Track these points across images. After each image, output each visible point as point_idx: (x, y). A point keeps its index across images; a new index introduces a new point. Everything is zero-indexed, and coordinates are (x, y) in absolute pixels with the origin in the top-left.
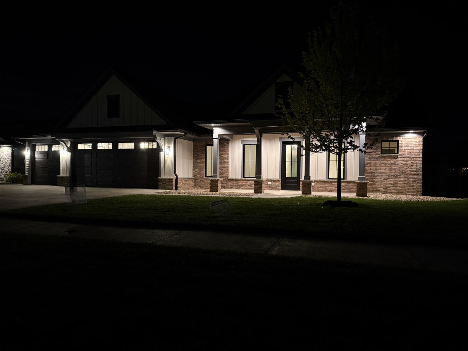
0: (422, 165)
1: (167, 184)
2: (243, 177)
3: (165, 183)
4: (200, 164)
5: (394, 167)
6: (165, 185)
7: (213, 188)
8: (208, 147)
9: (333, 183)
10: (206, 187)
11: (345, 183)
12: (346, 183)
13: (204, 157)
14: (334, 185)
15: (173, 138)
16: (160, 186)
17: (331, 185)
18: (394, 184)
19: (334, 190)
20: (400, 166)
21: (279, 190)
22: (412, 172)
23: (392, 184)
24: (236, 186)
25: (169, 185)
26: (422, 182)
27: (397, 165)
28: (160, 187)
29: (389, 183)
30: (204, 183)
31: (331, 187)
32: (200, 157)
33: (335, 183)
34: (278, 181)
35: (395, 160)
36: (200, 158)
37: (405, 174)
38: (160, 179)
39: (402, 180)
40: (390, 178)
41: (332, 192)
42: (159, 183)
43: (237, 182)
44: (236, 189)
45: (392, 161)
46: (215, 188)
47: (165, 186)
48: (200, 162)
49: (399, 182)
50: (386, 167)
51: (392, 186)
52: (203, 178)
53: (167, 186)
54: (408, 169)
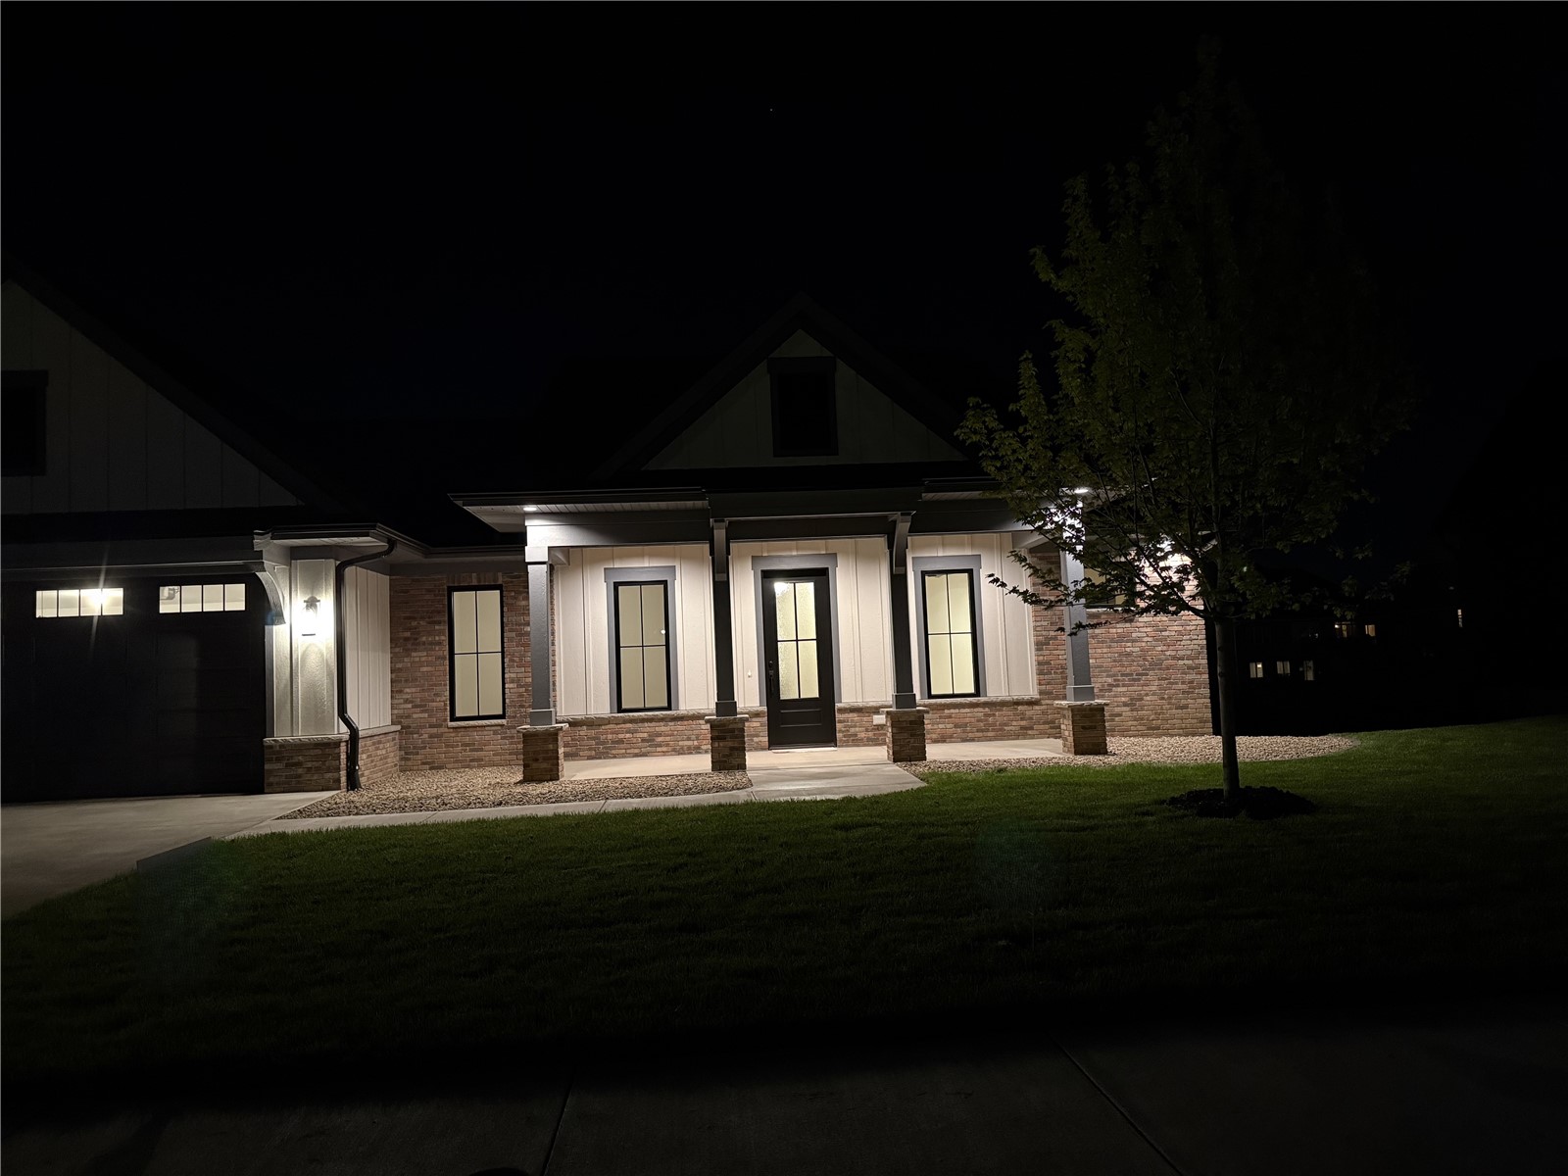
0: (1206, 639)
1: (309, 769)
2: (616, 711)
3: (299, 764)
4: (425, 669)
5: (1128, 650)
6: (300, 771)
7: (535, 765)
8: (456, 595)
9: (946, 711)
10: (457, 762)
11: (984, 708)
12: (987, 709)
13: (445, 638)
14: (950, 717)
15: (332, 564)
16: (271, 779)
17: (940, 717)
18: (1131, 704)
19: (951, 737)
20: (1144, 644)
21: (763, 749)
22: (1181, 662)
23: (1125, 704)
24: (590, 749)
25: (318, 769)
26: (1211, 693)
27: (1133, 641)
28: (271, 784)
29: (1119, 699)
30: (447, 746)
31: (941, 726)
32: (424, 639)
33: (952, 711)
34: (757, 715)
35: (1128, 625)
36: (424, 643)
37: (1160, 669)
38: (271, 747)
39: (1154, 688)
40: (1118, 686)
41: (944, 741)
42: (267, 767)
43: (592, 733)
44: (590, 758)
45: (1119, 631)
46: (544, 765)
47: (300, 776)
48: (423, 659)
49: (1147, 695)
50: (1105, 650)
51: (1128, 709)
52: (440, 726)
53: (308, 777)
54: (1168, 653)
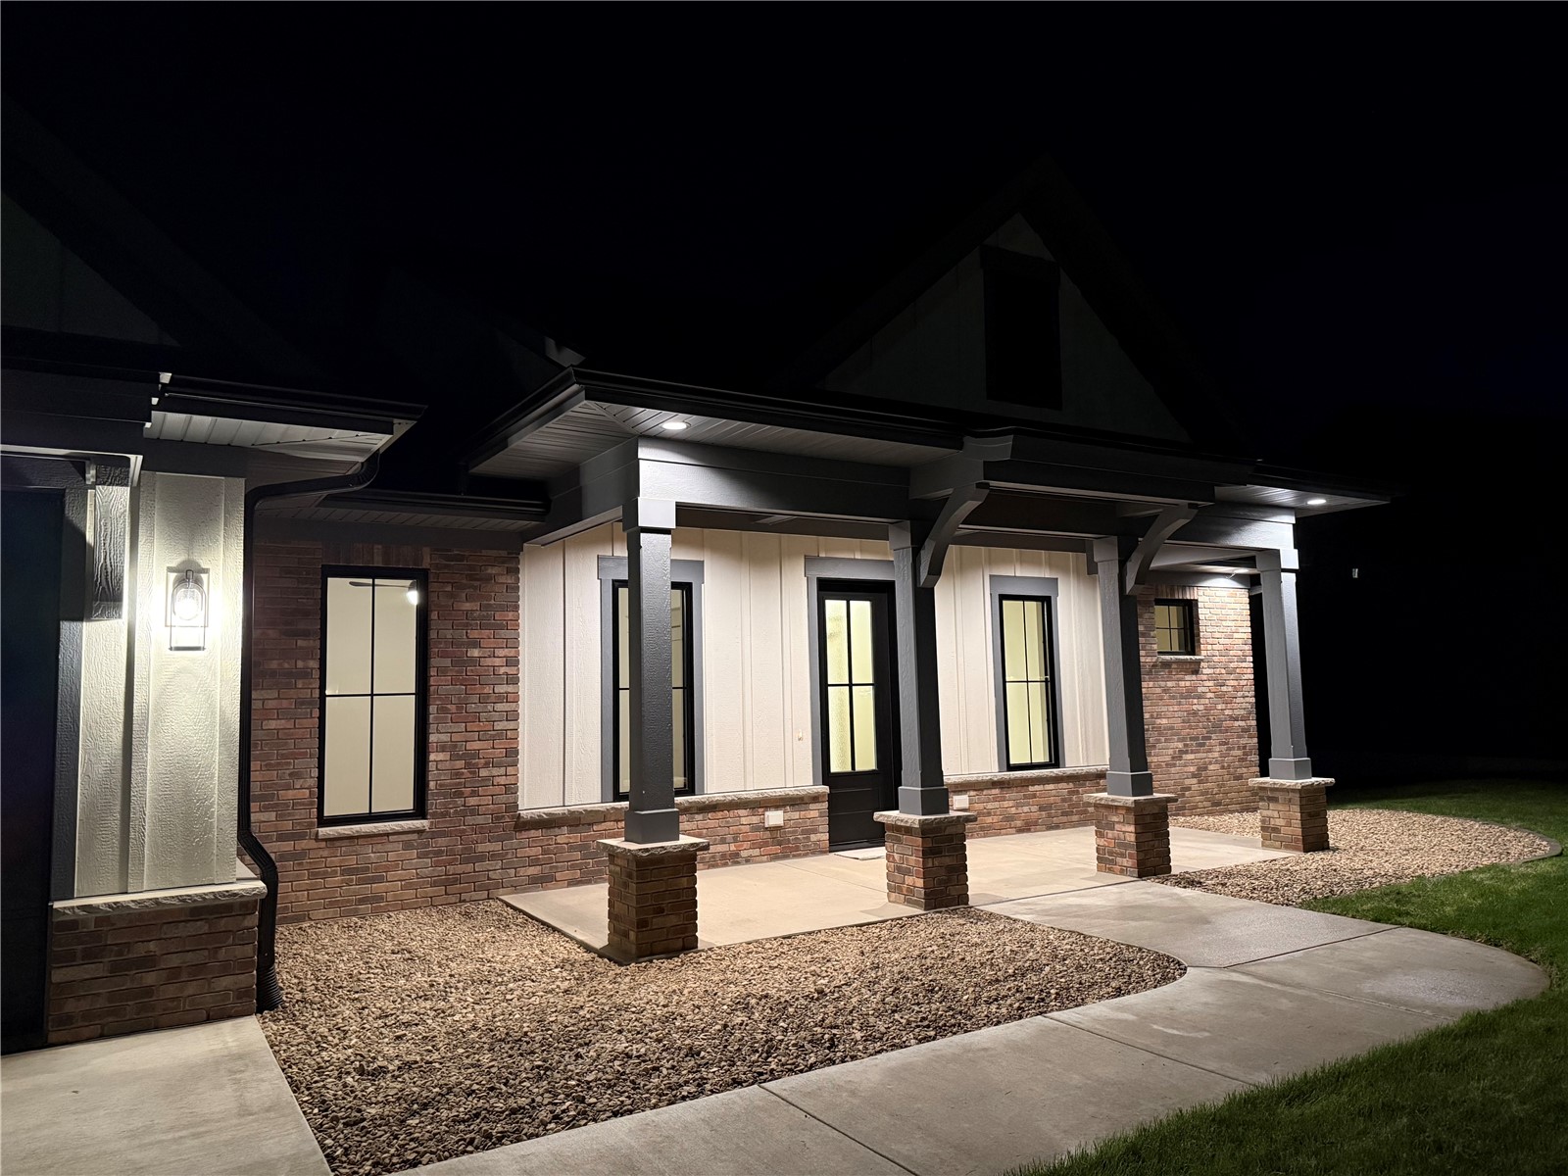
0: (1255, 696)
1: (174, 974)
2: (611, 797)
3: (148, 962)
4: (273, 724)
5: (1195, 707)
6: (150, 979)
7: (657, 922)
9: (1031, 788)
10: (332, 904)
11: (1068, 782)
12: (1071, 785)
13: (314, 664)
14: (1034, 796)
15: (239, 486)
16: (71, 1007)
17: (1025, 797)
18: (1200, 773)
19: (1036, 824)
20: (1207, 701)
21: (823, 852)
22: (1237, 724)
23: (1194, 776)
24: (573, 867)
25: (198, 969)
26: (1260, 760)
27: (1199, 697)
28: (67, 1020)
29: (1186, 769)
30: (313, 875)
31: (1026, 809)
32: (274, 665)
33: (1037, 788)
34: (815, 798)
35: (1194, 677)
36: (273, 674)
37: (1221, 732)
38: (73, 924)
39: (1216, 755)
40: (1186, 752)
41: (1029, 830)
42: (58, 976)
43: (576, 838)
44: (573, 883)
45: (1188, 684)
46: (673, 920)
47: (148, 991)
48: (271, 704)
49: (1211, 763)
50: (1176, 708)
51: (1195, 781)
52: (301, 836)
53: (171, 991)
54: (1227, 712)
